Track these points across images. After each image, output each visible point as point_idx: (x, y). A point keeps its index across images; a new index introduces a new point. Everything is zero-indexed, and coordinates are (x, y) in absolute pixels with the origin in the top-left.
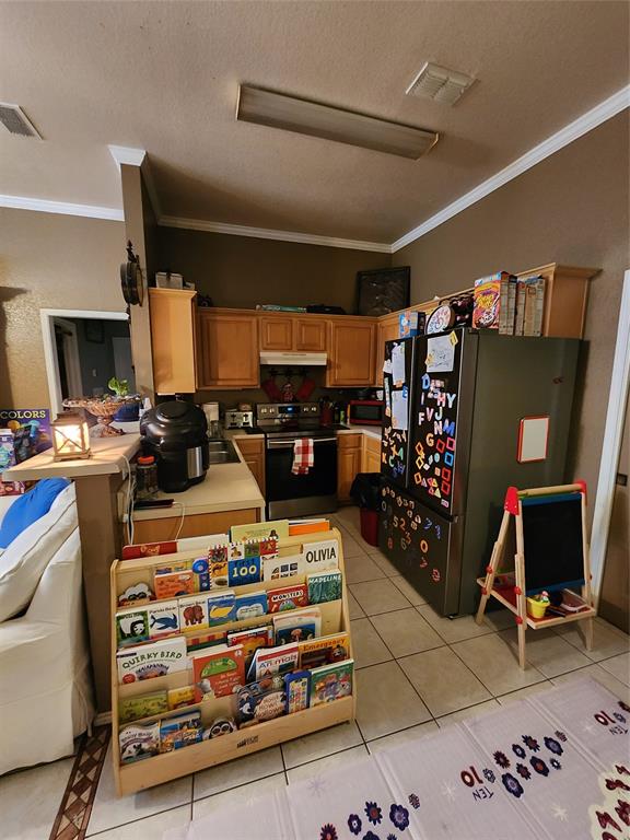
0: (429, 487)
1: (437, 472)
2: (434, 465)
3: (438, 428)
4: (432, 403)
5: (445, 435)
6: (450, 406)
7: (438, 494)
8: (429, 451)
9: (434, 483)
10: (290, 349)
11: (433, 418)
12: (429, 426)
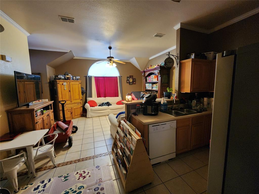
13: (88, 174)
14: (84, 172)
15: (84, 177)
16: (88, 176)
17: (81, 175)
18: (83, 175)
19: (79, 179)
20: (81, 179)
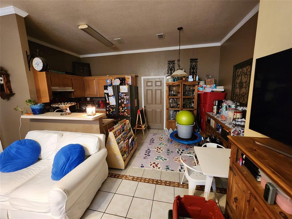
0: (124, 114)
1: (126, 111)
2: (125, 109)
3: (125, 103)
4: (123, 98)
5: (127, 103)
6: (128, 98)
7: (127, 115)
8: (123, 108)
9: (126, 113)
10: (60, 86)
11: (124, 101)
12: (123, 103)
13: (151, 164)
14: (153, 167)
15: (154, 163)
16: (151, 163)
17: (156, 166)
18: (155, 165)
19: (158, 164)
20: (156, 163)
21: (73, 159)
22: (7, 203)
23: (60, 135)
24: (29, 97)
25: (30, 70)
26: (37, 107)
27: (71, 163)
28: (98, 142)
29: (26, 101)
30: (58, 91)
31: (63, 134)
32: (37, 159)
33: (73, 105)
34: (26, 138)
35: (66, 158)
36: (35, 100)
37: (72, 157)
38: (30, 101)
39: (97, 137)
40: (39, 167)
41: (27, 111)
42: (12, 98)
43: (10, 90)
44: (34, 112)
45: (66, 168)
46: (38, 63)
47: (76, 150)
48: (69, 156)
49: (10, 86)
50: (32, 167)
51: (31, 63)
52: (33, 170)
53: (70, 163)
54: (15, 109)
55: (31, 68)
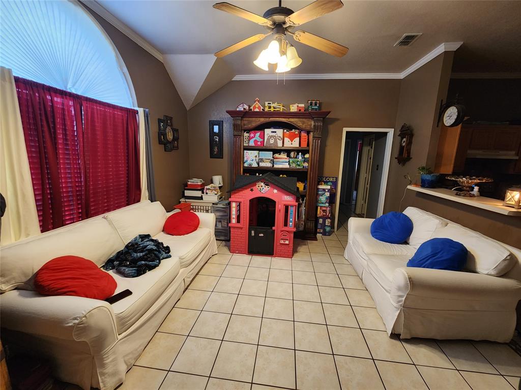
10: (488, 149)
21: (442, 257)
22: (366, 262)
23: (442, 223)
24: (423, 163)
25: (438, 126)
26: (428, 177)
27: (436, 260)
28: (505, 260)
29: (419, 168)
30: (478, 157)
31: (448, 224)
32: (404, 241)
33: (484, 181)
34: (403, 213)
35: (432, 252)
36: (430, 168)
37: (441, 255)
38: (423, 168)
39: (508, 250)
40: (401, 249)
41: (416, 181)
42: (407, 163)
43: (409, 153)
44: (424, 184)
45: (426, 263)
46: (451, 115)
47: (453, 249)
48: (437, 252)
49: (410, 149)
50: (396, 246)
51: (442, 116)
52: (395, 248)
53: (434, 259)
54: (405, 176)
55: (440, 124)
